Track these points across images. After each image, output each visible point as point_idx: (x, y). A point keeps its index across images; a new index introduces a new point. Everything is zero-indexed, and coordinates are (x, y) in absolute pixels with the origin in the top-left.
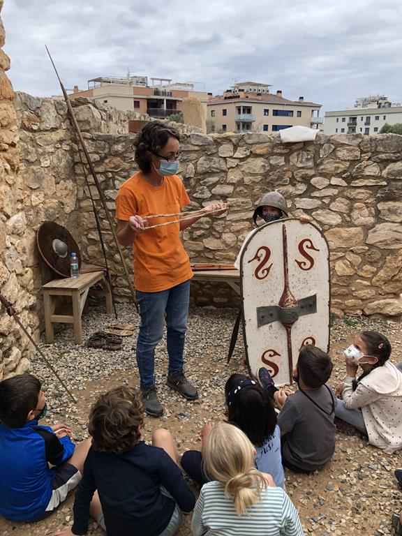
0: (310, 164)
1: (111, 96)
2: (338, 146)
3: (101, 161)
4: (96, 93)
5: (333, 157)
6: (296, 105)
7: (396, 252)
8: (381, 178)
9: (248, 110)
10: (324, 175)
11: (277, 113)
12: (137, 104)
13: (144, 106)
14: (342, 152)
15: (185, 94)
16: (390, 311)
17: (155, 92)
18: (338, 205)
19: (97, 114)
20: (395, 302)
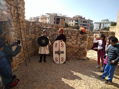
0: (71, 34)
1: (50, 17)
2: (75, 31)
3: (39, 31)
4: (47, 16)
5: (74, 33)
6: (88, 20)
7: (84, 49)
8: (82, 37)
9: (77, 21)
10: (73, 36)
11: (84, 22)
12: (55, 19)
13: (56, 19)
14: (76, 32)
15: (65, 17)
16: (83, 59)
17: (59, 17)
18: (75, 41)
19: (39, 24)
20: (85, 57)
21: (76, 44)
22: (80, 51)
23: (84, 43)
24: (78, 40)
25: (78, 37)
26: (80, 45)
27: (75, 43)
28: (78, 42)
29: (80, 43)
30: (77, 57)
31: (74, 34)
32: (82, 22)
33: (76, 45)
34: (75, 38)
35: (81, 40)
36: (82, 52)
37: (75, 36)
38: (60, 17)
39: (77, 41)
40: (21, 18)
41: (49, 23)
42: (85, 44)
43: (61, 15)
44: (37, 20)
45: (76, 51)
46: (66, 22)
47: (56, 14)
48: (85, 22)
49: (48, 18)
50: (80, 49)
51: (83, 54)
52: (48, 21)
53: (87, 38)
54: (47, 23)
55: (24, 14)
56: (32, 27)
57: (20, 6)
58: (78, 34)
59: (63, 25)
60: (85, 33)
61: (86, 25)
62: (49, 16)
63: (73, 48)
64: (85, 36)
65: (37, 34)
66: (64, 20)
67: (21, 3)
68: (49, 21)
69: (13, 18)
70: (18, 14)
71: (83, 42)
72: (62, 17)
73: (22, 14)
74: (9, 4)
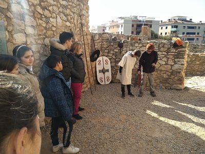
0: (157, 49)
1: (124, 23)
2: (164, 44)
3: (108, 47)
4: (119, 22)
5: (163, 47)
6: (198, 24)
7: (179, 72)
8: (176, 52)
9: (176, 27)
10: (161, 51)
11: (189, 28)
12: (133, 26)
13: (135, 26)
14: (166, 46)
15: (151, 21)
16: (178, 88)
17: (140, 21)
18: (165, 59)
19: (108, 35)
20: (180, 86)
21: (166, 64)
22: (172, 76)
23: (179, 63)
24: (168, 58)
25: (169, 54)
26: (172, 66)
27: (164, 63)
28: (169, 62)
29: (173, 63)
30: (167, 85)
31: (162, 49)
32: (186, 27)
33: (166, 66)
34: (164, 56)
35: (175, 58)
36: (176, 78)
37: (165, 52)
38: (143, 22)
39: (168, 60)
40: (85, 29)
41: (123, 34)
42: (182, 64)
43: (144, 18)
44: (103, 30)
45: (165, 76)
46: (154, 30)
47: (136, 17)
48: (193, 28)
49: (120, 26)
50: (172, 73)
51: (177, 80)
52: (121, 30)
53: (184, 54)
54: (120, 33)
55: (88, 23)
56: (98, 41)
57: (84, 12)
58: (168, 49)
59: (147, 35)
60: (181, 46)
61: (194, 34)
62: (122, 21)
63: (161, 71)
64: (181, 51)
65: (106, 51)
66: (151, 26)
67: (85, 8)
68: (123, 31)
69: (76, 30)
70: (82, 24)
71: (178, 61)
72: (147, 21)
73: (86, 24)
74: (72, 12)
